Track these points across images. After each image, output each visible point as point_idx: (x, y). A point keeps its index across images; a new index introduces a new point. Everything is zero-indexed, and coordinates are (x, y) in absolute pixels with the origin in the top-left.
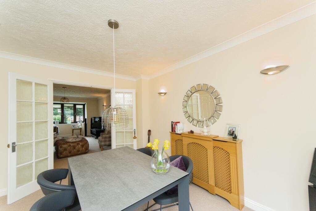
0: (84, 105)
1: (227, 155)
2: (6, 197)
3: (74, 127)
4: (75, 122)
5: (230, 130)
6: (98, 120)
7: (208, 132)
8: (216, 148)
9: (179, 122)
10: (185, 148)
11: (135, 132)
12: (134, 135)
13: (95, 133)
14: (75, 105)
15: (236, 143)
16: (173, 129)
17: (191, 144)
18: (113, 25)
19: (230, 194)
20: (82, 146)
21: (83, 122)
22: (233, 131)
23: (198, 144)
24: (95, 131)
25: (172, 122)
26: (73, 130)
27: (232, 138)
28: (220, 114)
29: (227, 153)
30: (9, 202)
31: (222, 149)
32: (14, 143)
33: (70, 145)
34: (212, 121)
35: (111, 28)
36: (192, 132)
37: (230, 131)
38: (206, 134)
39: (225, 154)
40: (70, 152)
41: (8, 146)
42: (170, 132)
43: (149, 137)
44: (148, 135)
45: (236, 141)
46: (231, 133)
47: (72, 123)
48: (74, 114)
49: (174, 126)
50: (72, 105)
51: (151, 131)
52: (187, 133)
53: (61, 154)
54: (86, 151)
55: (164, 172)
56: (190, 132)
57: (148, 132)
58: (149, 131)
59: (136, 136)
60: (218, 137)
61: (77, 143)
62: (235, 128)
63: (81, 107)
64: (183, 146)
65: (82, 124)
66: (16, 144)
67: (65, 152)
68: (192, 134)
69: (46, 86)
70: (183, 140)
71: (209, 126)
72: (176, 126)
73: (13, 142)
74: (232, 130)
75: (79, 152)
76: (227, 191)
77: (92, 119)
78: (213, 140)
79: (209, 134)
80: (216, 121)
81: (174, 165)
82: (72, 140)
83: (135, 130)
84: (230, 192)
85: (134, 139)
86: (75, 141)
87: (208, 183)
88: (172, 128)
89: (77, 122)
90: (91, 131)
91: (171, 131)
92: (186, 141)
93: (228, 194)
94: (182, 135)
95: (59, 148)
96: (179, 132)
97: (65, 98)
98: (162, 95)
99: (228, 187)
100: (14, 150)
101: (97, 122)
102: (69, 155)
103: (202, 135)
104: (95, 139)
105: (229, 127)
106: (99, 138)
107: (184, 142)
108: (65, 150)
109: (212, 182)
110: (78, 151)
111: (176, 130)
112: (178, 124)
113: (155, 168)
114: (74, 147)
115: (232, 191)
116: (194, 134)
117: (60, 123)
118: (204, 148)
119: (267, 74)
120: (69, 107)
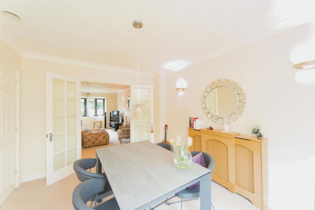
0: (104, 100)
1: (250, 154)
2: (45, 179)
3: (95, 120)
4: (96, 115)
5: (254, 128)
6: (116, 114)
7: (229, 129)
8: (238, 146)
9: (197, 118)
10: (204, 144)
11: (152, 126)
12: (151, 129)
13: (114, 126)
14: (96, 100)
15: (261, 142)
16: (191, 125)
17: (210, 140)
18: (138, 25)
19: (252, 194)
20: (104, 138)
21: (103, 115)
22: (258, 130)
23: (218, 141)
24: (114, 124)
25: (190, 118)
26: (95, 122)
27: (257, 136)
28: (243, 111)
29: (250, 151)
30: (48, 183)
31: (245, 147)
32: (51, 134)
33: (93, 137)
34: (234, 118)
35: (135, 28)
36: (211, 129)
37: (254, 130)
38: (227, 131)
39: (248, 152)
40: (93, 143)
41: (47, 136)
42: (187, 128)
43: (166, 132)
44: (165, 130)
45: (261, 139)
46: (256, 131)
47: (94, 116)
48: (95, 108)
49: (192, 122)
50: (94, 100)
51: (168, 126)
52: (206, 129)
53: (86, 144)
54: (107, 142)
55: (185, 168)
56: (209, 128)
57: (164, 127)
58: (166, 126)
59: (153, 131)
60: (240, 134)
61: (99, 135)
62: (261, 126)
63: (102, 101)
64: (202, 142)
65: (102, 118)
66: (53, 135)
67: (89, 143)
68: (211, 131)
69: (75, 83)
70: (202, 136)
71: (230, 123)
72: (194, 122)
73: (51, 132)
74: (256, 128)
75: (101, 144)
76: (249, 190)
77: (111, 113)
78: (235, 137)
79: (230, 132)
80: (238, 118)
81: (195, 161)
82: (95, 132)
83: (152, 124)
84: (252, 192)
85: (152, 133)
86: (97, 133)
87: (228, 181)
88: (190, 123)
89: (97, 116)
90: (110, 123)
91: (189, 127)
92: (204, 138)
93: (250, 193)
94: (201, 131)
95: (84, 139)
96: (197, 128)
97: (88, 94)
98: (179, 90)
99: (251, 187)
100: (51, 140)
101: (115, 115)
102: (93, 145)
103: (222, 132)
104: (115, 131)
105: (254, 125)
106: (118, 130)
107: (202, 139)
108: (89, 140)
109: (232, 180)
110: (100, 142)
111: (194, 126)
112: (196, 120)
113: (177, 163)
114: (97, 139)
115: (255, 191)
116: (214, 131)
117: (83, 116)
118: (225, 145)
119: (301, 68)
120: (90, 101)
